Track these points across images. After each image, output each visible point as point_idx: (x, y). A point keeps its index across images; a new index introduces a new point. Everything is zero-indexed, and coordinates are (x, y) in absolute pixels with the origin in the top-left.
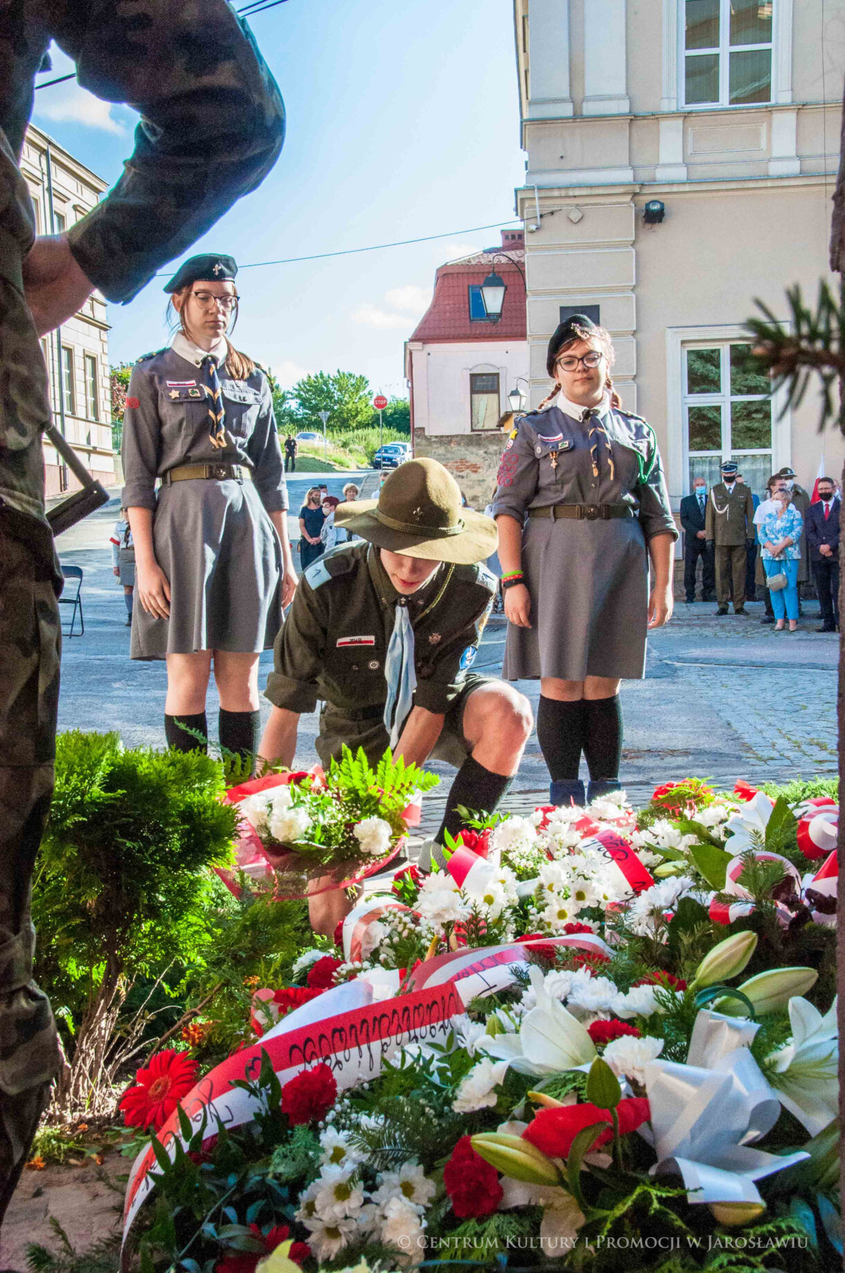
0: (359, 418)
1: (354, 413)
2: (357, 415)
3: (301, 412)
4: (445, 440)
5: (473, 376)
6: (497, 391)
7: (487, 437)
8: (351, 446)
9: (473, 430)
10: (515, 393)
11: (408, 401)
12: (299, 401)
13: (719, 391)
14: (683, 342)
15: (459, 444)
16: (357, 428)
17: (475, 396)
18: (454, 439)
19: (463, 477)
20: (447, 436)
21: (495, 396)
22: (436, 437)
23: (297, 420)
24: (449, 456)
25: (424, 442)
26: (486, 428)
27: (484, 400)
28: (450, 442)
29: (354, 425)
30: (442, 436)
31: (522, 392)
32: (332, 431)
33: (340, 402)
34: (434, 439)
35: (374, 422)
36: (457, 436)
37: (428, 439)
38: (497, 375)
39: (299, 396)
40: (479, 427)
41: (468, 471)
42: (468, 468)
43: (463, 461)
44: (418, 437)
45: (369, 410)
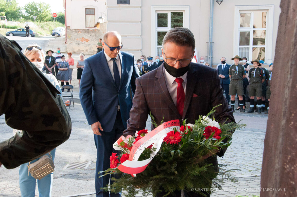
0: (47, 18)
1: (45, 16)
2: (46, 16)
3: (26, 14)
4: (77, 31)
5: (86, 9)
6: (94, 14)
7: (91, 31)
8: (44, 28)
9: (86, 27)
10: (101, 18)
11: (64, 14)
12: (26, 11)
13: (167, 27)
14: (156, 11)
15: (82, 32)
16: (46, 21)
17: (87, 16)
18: (80, 31)
19: (83, 43)
20: (78, 30)
21: (93, 16)
22: (74, 30)
23: (25, 17)
24: (78, 36)
25: (70, 31)
26: (91, 26)
27: (90, 17)
28: (79, 31)
29: (45, 20)
30: (76, 30)
31: (103, 17)
32: (38, 22)
33: (40, 12)
34: (73, 30)
35: (52, 20)
36: (81, 30)
37: (71, 30)
38: (94, 9)
39: (26, 9)
40: (88, 26)
41: (85, 41)
42: (85, 40)
43: (83, 38)
44: (68, 29)
45: (50, 16)
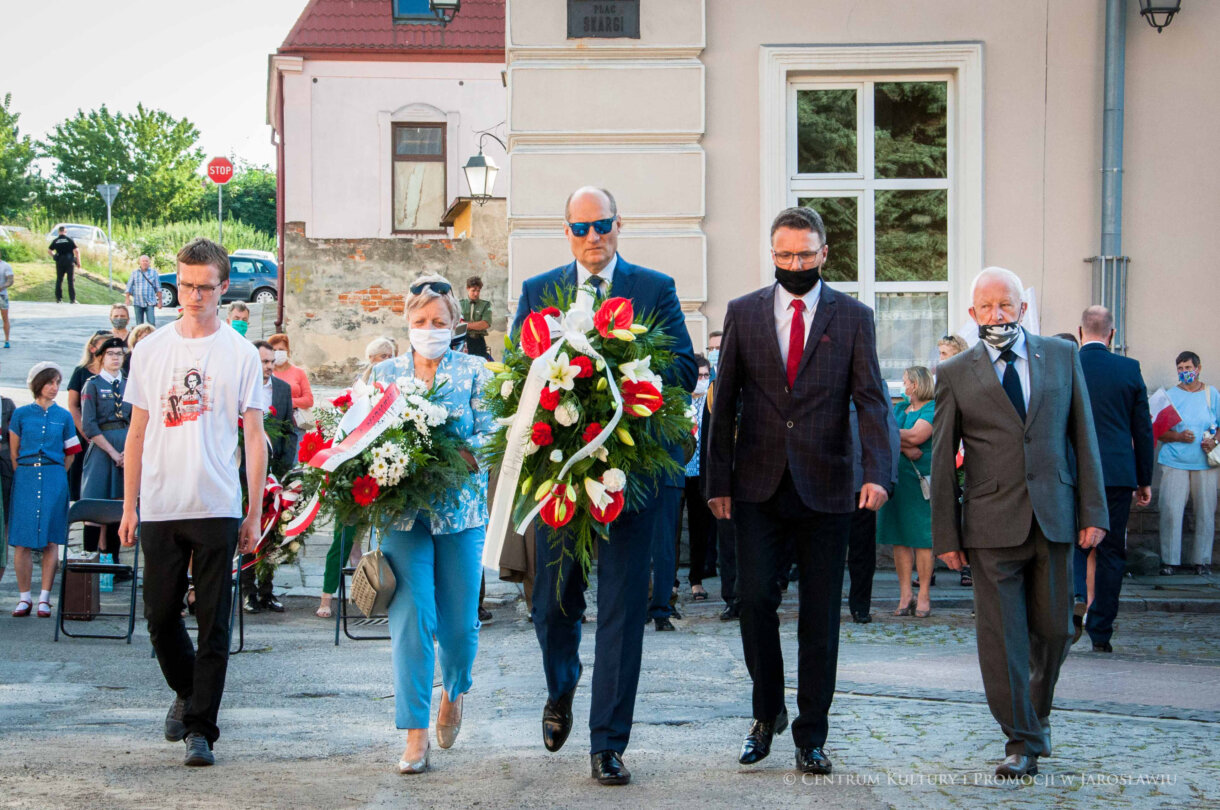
0: (177, 200)
1: (165, 191)
2: (171, 194)
3: (62, 185)
4: (344, 248)
5: (397, 126)
6: (442, 158)
7: (423, 245)
8: (161, 255)
9: (395, 231)
10: (477, 162)
11: (273, 168)
12: (58, 161)
13: (854, 169)
14: (790, 74)
15: (369, 256)
16: (173, 218)
17: (398, 165)
18: (361, 247)
19: (375, 321)
20: (348, 241)
21: (438, 166)
22: (327, 241)
23: (55, 199)
24: (350, 278)
25: (303, 250)
26: (419, 227)
27: (419, 176)
28: (353, 251)
29: (167, 213)
30: (338, 241)
31: (489, 161)
32: (126, 223)
33: (140, 167)
34: (322, 246)
35: (204, 209)
36: (365, 241)
37: (311, 245)
38: (443, 125)
39: (59, 152)
40: (407, 225)
41: (385, 309)
42: (385, 303)
43: (376, 290)
44: (293, 240)
45: (198, 184)
